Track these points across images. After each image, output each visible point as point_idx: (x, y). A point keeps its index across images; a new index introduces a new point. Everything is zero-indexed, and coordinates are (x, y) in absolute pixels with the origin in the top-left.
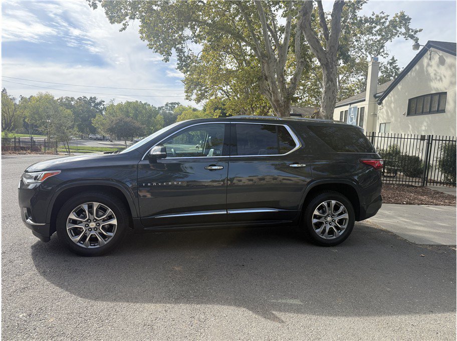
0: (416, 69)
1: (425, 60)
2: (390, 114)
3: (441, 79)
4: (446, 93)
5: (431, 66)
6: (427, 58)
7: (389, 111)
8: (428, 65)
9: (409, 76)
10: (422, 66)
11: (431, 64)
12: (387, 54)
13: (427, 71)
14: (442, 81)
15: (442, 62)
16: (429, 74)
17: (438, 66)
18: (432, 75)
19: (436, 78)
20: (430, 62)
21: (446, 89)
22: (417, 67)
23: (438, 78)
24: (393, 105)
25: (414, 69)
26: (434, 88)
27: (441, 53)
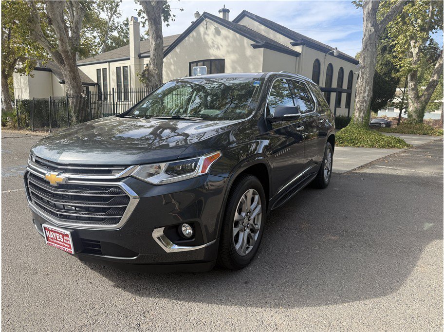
0: (193, 36)
1: (201, 28)
2: (170, 75)
3: (218, 48)
4: (224, 60)
5: (208, 35)
6: (204, 27)
7: (168, 72)
8: (205, 33)
9: (187, 41)
10: (199, 34)
11: (207, 33)
12: (120, 14)
13: (204, 39)
14: (219, 49)
15: (218, 32)
16: (206, 42)
17: (215, 36)
18: (210, 43)
19: (214, 46)
20: (206, 31)
21: (224, 57)
22: (194, 33)
23: (216, 46)
24: (172, 67)
25: (191, 35)
26: (213, 55)
27: (216, 25)
